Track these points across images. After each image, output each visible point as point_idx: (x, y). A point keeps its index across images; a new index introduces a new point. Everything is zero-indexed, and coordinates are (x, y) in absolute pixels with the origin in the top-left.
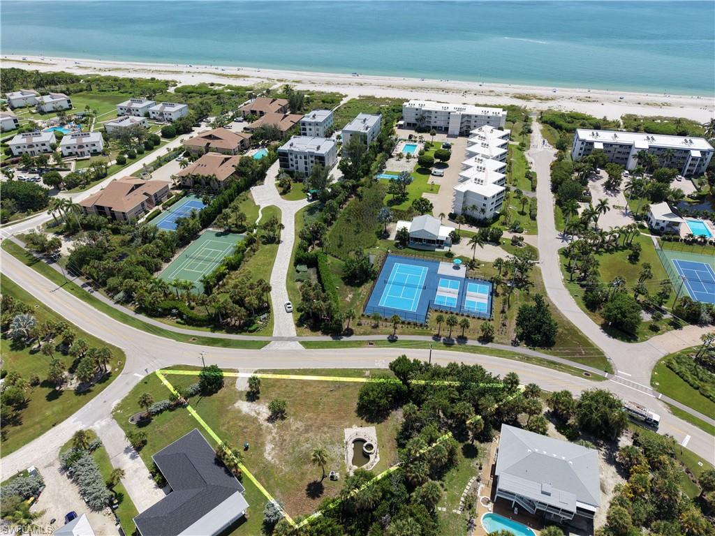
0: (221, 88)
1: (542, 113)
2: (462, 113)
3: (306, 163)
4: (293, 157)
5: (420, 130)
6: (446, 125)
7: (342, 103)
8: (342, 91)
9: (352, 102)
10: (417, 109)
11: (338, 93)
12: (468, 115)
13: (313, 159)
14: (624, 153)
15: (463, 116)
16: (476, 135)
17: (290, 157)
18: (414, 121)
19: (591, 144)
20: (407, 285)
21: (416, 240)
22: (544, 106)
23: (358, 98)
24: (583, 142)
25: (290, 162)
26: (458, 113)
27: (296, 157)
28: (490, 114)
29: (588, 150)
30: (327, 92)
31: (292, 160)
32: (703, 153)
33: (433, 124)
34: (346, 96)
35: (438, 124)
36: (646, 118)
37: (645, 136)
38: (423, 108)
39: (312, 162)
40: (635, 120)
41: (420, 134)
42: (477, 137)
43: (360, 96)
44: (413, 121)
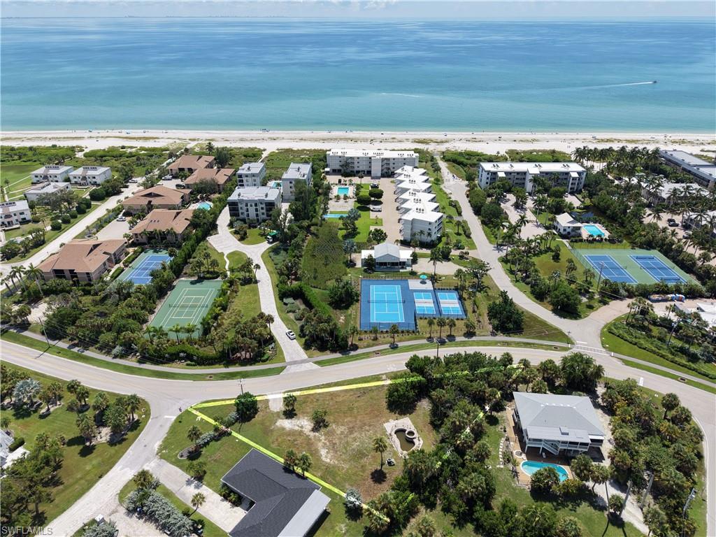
0: (134, 150)
1: (443, 153)
2: (382, 157)
3: (257, 210)
4: (243, 206)
5: (346, 175)
6: (368, 169)
7: (263, 156)
8: (260, 146)
9: (272, 154)
10: (340, 157)
11: (256, 148)
12: (386, 159)
13: (264, 206)
14: (521, 179)
15: (383, 160)
16: (400, 174)
17: (240, 206)
18: (340, 168)
19: (495, 173)
20: (388, 302)
21: (382, 264)
22: (443, 148)
23: (277, 151)
24: (488, 172)
25: (240, 211)
26: (378, 157)
27: (247, 205)
28: (405, 156)
29: (494, 179)
30: (245, 147)
31: (241, 208)
32: (579, 173)
33: (356, 169)
34: (265, 150)
35: (360, 169)
36: (524, 152)
37: (533, 165)
38: (346, 156)
39: (262, 208)
40: (517, 153)
41: (350, 178)
42: (403, 176)
43: (278, 150)
44: (338, 167)
